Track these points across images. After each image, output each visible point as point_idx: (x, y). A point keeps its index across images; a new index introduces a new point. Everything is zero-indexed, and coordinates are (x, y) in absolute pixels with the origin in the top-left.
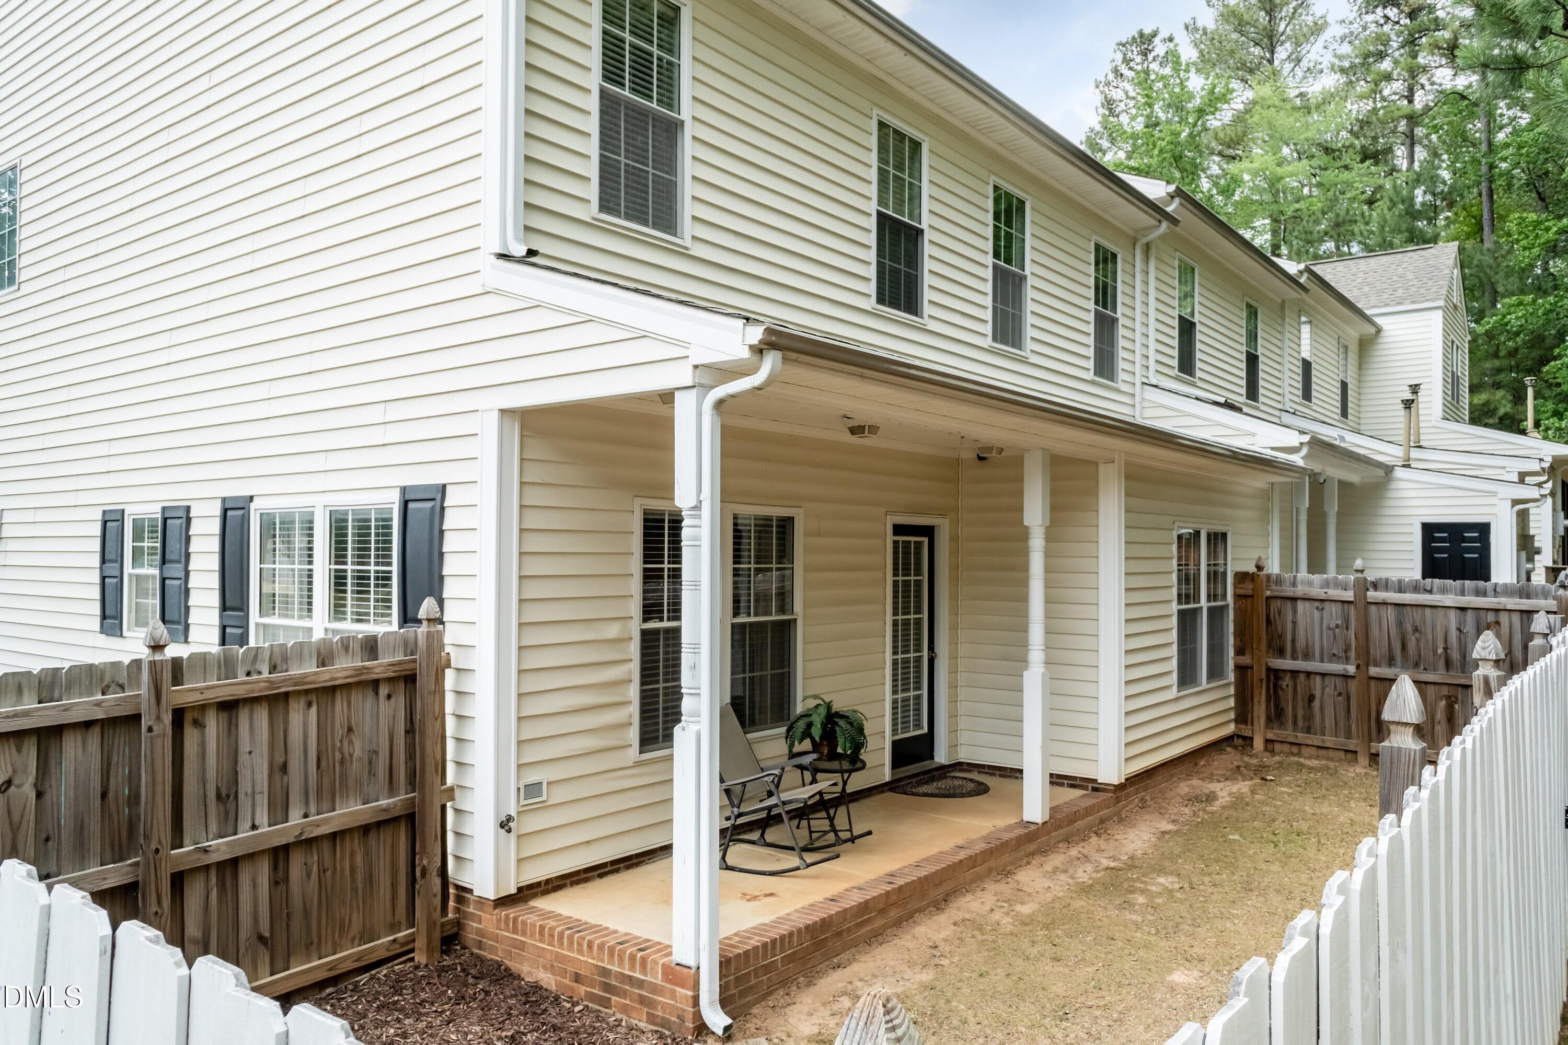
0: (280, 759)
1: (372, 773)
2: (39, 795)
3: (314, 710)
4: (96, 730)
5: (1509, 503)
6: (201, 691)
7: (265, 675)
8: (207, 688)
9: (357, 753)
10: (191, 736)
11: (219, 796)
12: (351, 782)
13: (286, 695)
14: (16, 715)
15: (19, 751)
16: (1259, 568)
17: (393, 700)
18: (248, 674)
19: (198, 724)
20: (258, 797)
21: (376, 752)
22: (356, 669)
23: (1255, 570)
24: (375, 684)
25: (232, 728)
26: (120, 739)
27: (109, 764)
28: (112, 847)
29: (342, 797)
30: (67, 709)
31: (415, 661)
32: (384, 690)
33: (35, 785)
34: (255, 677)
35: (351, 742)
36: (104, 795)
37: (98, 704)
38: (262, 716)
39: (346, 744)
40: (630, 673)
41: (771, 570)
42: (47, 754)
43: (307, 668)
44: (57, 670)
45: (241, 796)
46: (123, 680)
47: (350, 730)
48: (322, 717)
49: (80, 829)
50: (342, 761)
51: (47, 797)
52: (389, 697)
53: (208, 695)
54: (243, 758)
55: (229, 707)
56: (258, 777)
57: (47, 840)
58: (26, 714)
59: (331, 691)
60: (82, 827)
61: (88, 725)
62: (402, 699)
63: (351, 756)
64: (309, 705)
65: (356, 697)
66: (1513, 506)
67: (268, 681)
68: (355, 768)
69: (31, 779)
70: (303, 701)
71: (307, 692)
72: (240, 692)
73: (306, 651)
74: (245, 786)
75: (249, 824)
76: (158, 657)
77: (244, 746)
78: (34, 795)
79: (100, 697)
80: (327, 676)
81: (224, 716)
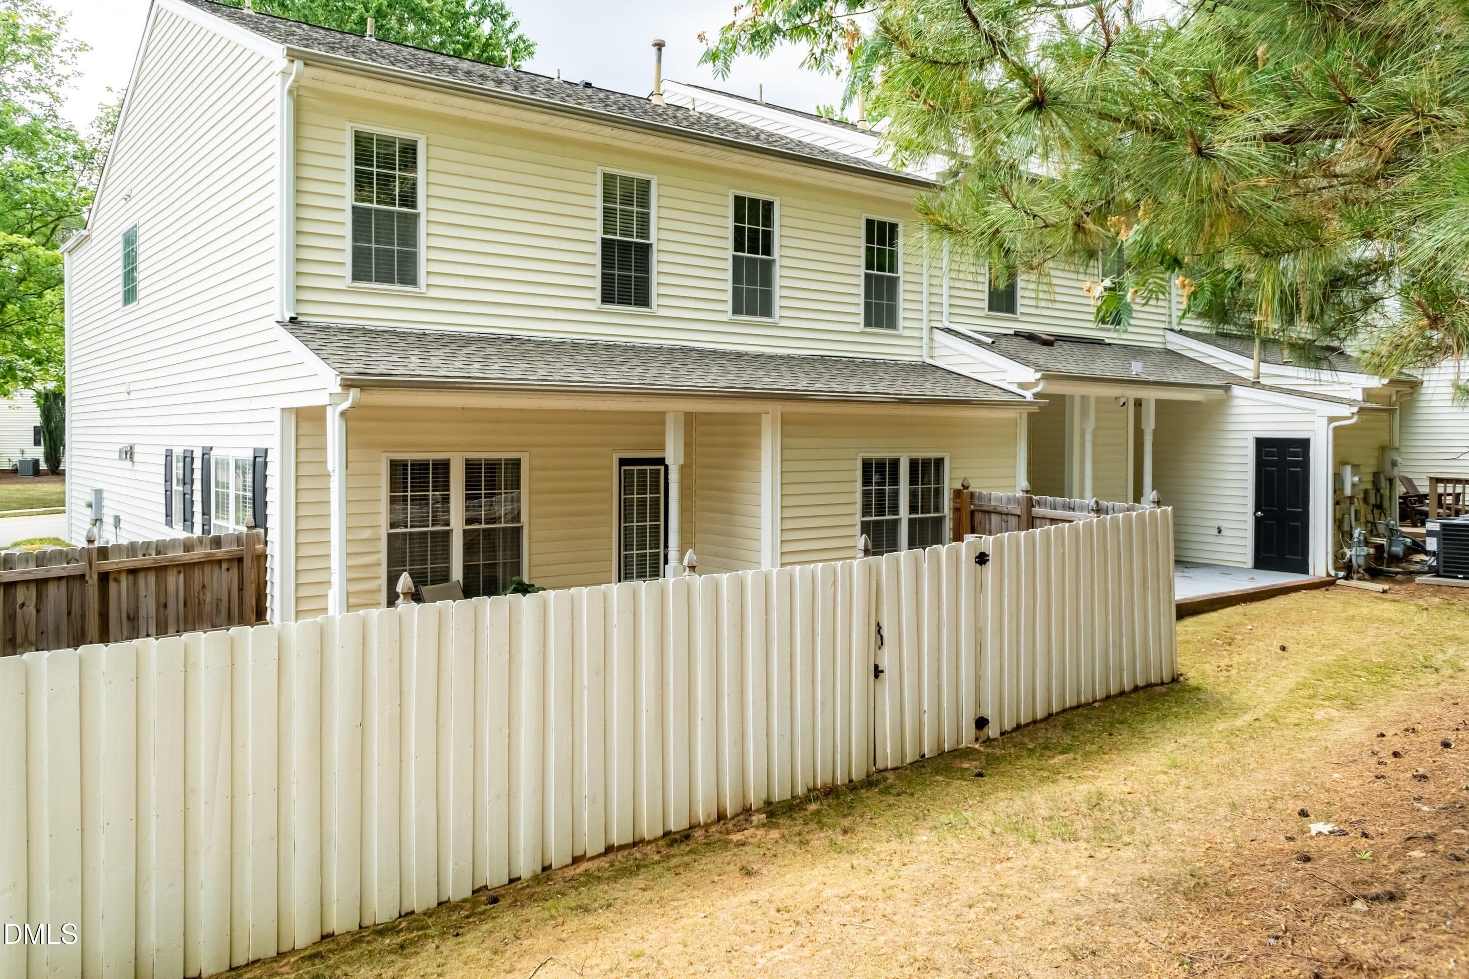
0: (162, 600)
1: (218, 611)
2: (38, 611)
3: (182, 575)
4: (64, 582)
5: (1325, 420)
6: (117, 563)
7: (154, 556)
8: (120, 562)
9: (208, 599)
10: (112, 586)
11: (129, 618)
12: (205, 615)
13: (166, 567)
14: (25, 573)
15: (28, 590)
16: (965, 487)
17: (230, 572)
18: (144, 555)
19: (117, 581)
20: (150, 620)
21: (221, 600)
22: (205, 554)
23: (962, 488)
24: (220, 562)
25: (135, 582)
26: (76, 586)
27: (72, 598)
28: (74, 639)
29: (199, 623)
30: (48, 570)
31: (242, 550)
32: (225, 566)
33: (36, 606)
34: (147, 557)
35: (204, 594)
36: (69, 613)
37: (64, 569)
38: (152, 578)
39: (201, 594)
40: (380, 560)
41: (501, 494)
42: (41, 592)
43: (178, 553)
44: (45, 552)
45: (141, 619)
46: (78, 557)
47: (204, 587)
48: (187, 579)
49: (57, 628)
50: (199, 604)
51: (42, 613)
52: (228, 570)
53: (120, 566)
54: (142, 599)
55: (133, 572)
56: (150, 609)
57: (42, 633)
58: (29, 572)
59: (191, 565)
60: (58, 628)
61: (60, 578)
62: (236, 571)
63: (204, 601)
64: (179, 572)
65: (207, 569)
66: (1329, 424)
67: (154, 559)
68: (207, 608)
69: (34, 603)
70: (175, 570)
71: (178, 565)
72: (138, 565)
73: (177, 544)
74: (142, 613)
75: (145, 634)
76: (91, 546)
77: (142, 593)
78: (35, 611)
79: (65, 565)
80: (188, 558)
81: (131, 577)
